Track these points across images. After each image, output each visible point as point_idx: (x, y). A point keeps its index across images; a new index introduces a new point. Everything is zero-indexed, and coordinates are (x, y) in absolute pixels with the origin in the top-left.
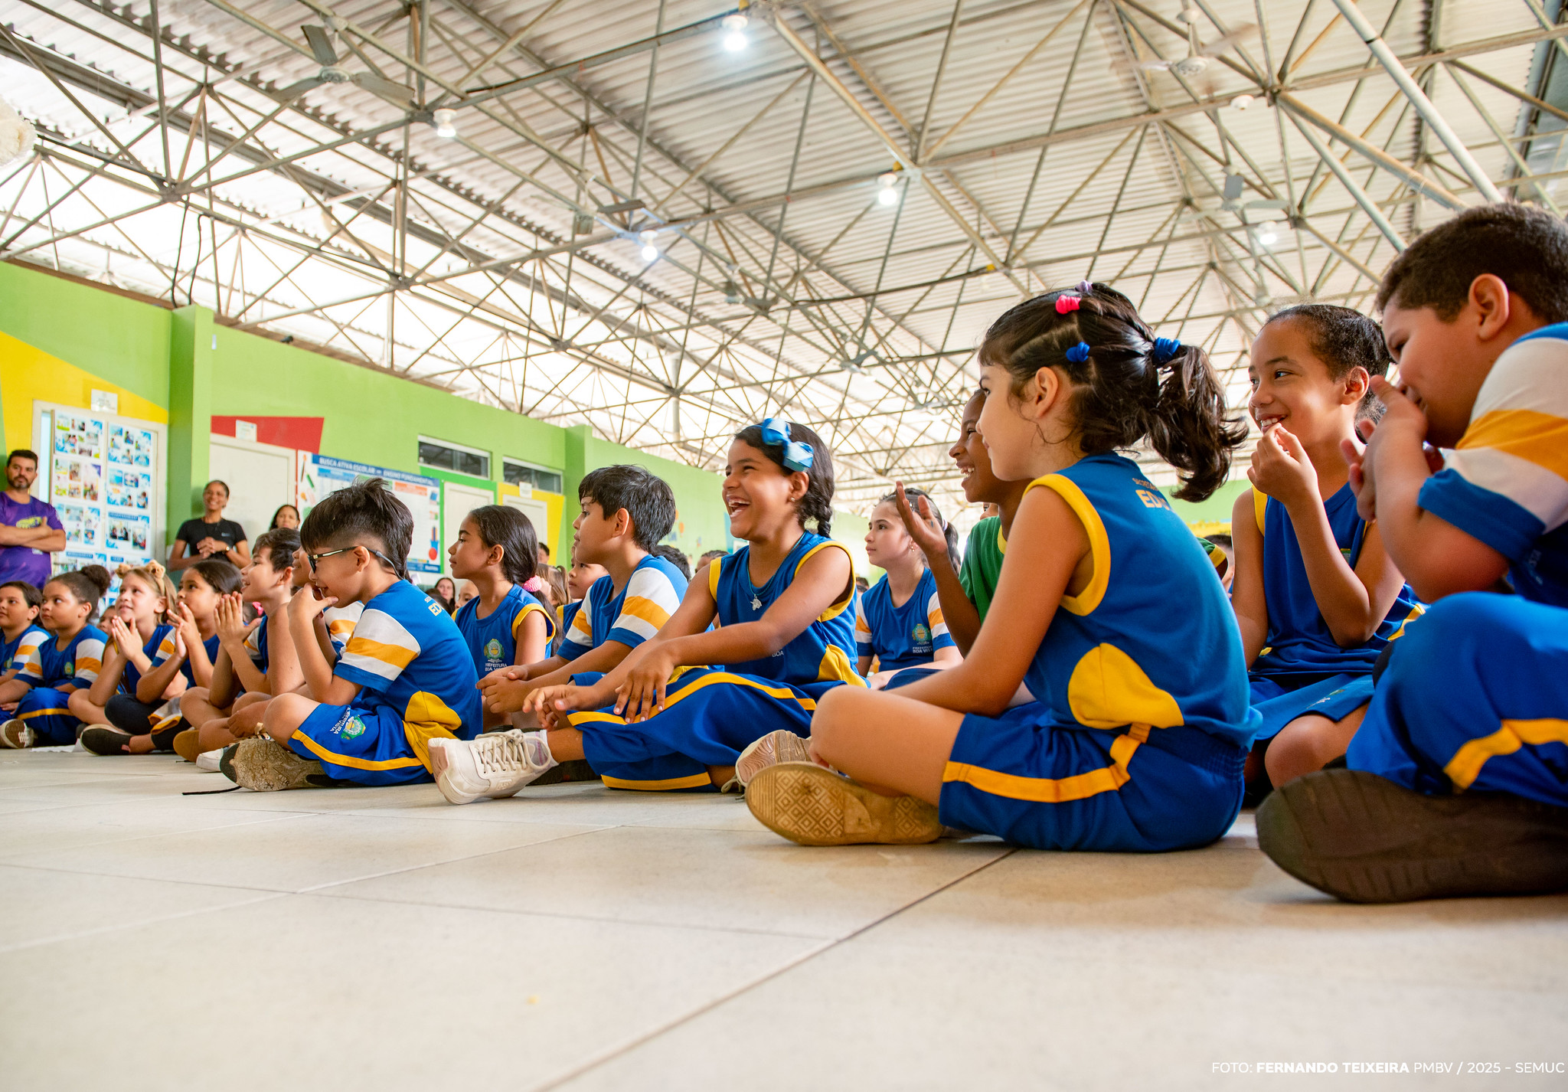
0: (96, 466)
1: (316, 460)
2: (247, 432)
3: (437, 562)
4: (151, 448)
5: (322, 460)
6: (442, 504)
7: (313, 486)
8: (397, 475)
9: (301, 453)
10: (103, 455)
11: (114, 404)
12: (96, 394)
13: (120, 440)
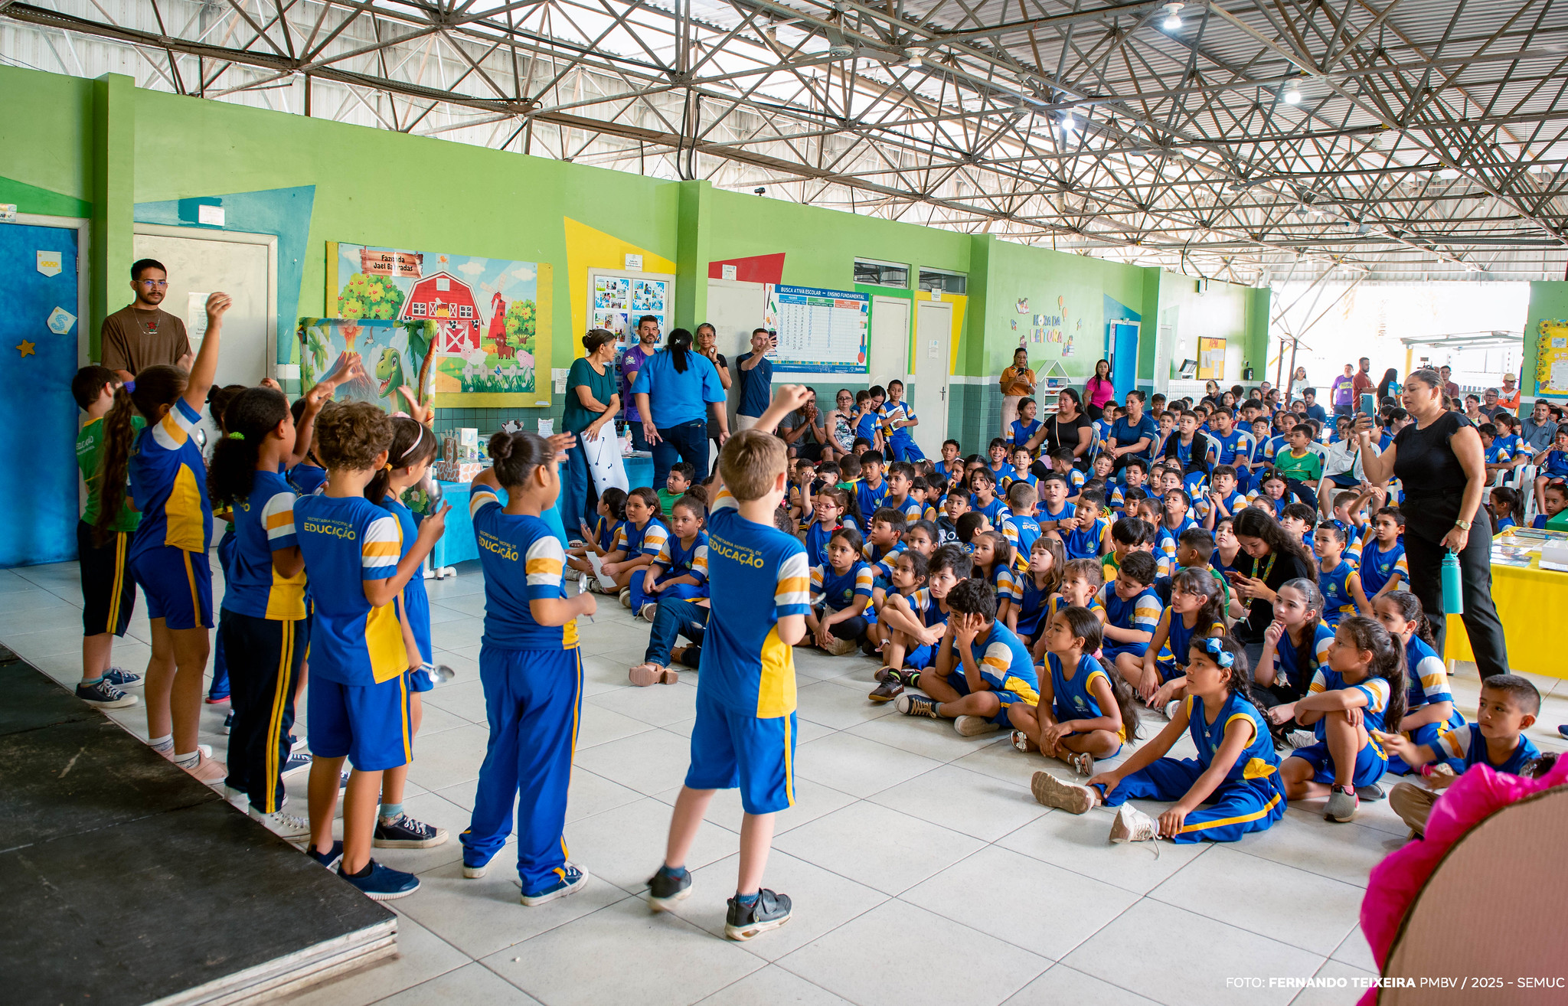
0: (623, 315)
1: (778, 290)
2: (730, 272)
3: (864, 364)
4: (664, 295)
5: (782, 289)
6: (870, 315)
7: (775, 311)
8: (836, 294)
9: (767, 285)
10: (629, 306)
11: (640, 264)
12: (629, 258)
13: (641, 292)
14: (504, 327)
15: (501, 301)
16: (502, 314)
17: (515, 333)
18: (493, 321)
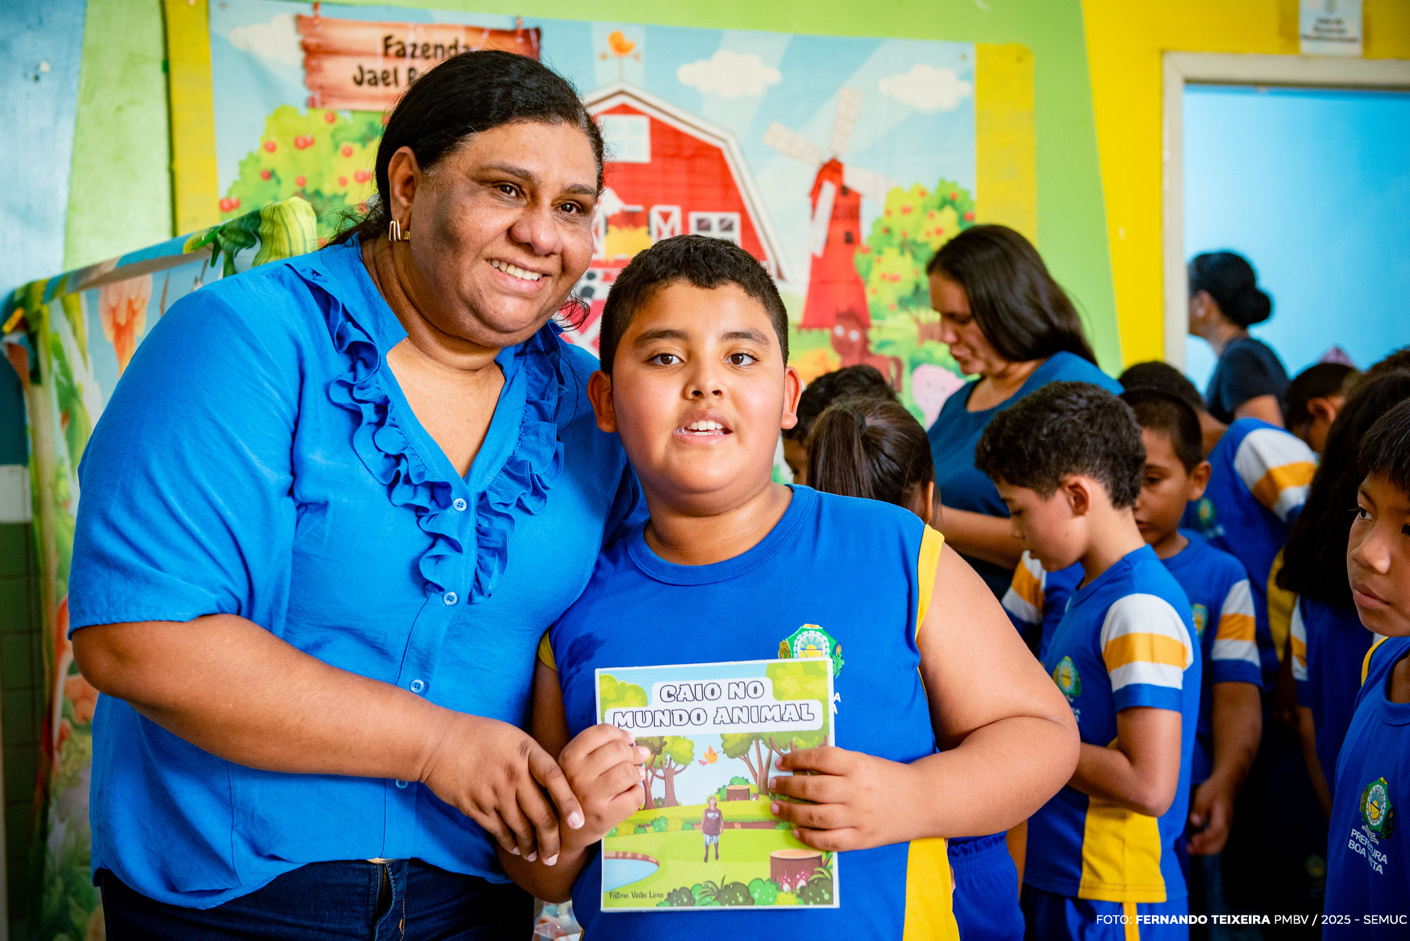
14: (858, 284)
15: (844, 191)
16: (851, 239)
17: (903, 303)
18: (818, 265)
